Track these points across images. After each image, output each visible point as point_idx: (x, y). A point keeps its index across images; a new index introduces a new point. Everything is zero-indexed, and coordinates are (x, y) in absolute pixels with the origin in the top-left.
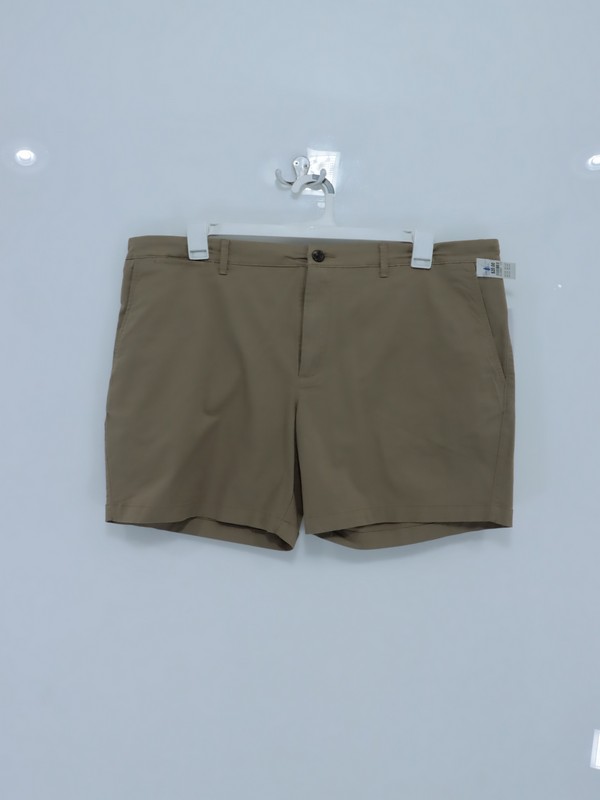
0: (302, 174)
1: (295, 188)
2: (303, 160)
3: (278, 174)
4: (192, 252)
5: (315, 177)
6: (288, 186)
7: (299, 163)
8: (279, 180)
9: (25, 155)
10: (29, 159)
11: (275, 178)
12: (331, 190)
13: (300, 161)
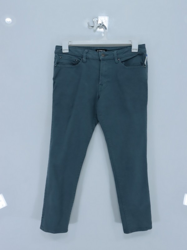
0: (96, 23)
1: (95, 28)
2: (96, 19)
3: (88, 24)
4: (63, 50)
5: (100, 24)
6: (92, 28)
7: (95, 20)
8: (89, 26)
9: (8, 20)
10: (10, 21)
11: (87, 25)
12: (106, 28)
13: (95, 19)
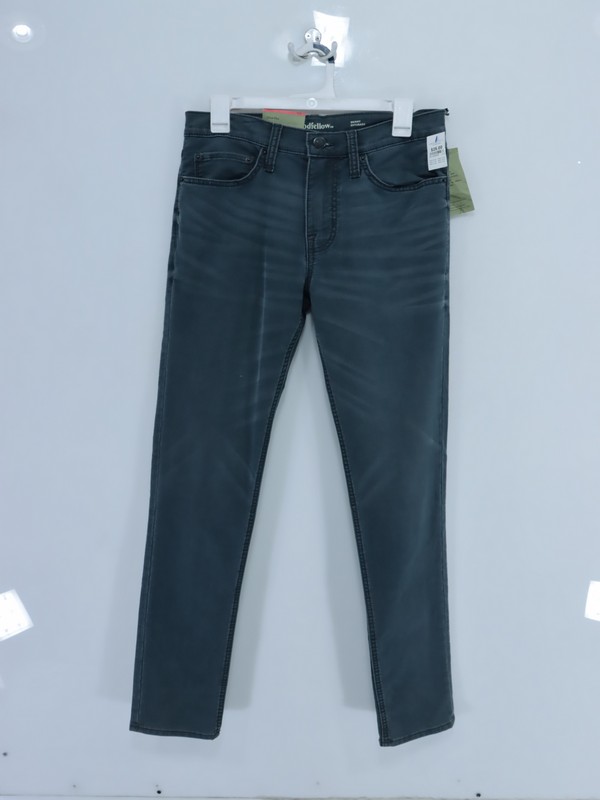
2: (315, 33)
3: (290, 48)
5: (326, 50)
7: (311, 36)
8: (292, 55)
9: (22, 30)
10: (26, 35)
11: (287, 52)
13: (312, 33)
